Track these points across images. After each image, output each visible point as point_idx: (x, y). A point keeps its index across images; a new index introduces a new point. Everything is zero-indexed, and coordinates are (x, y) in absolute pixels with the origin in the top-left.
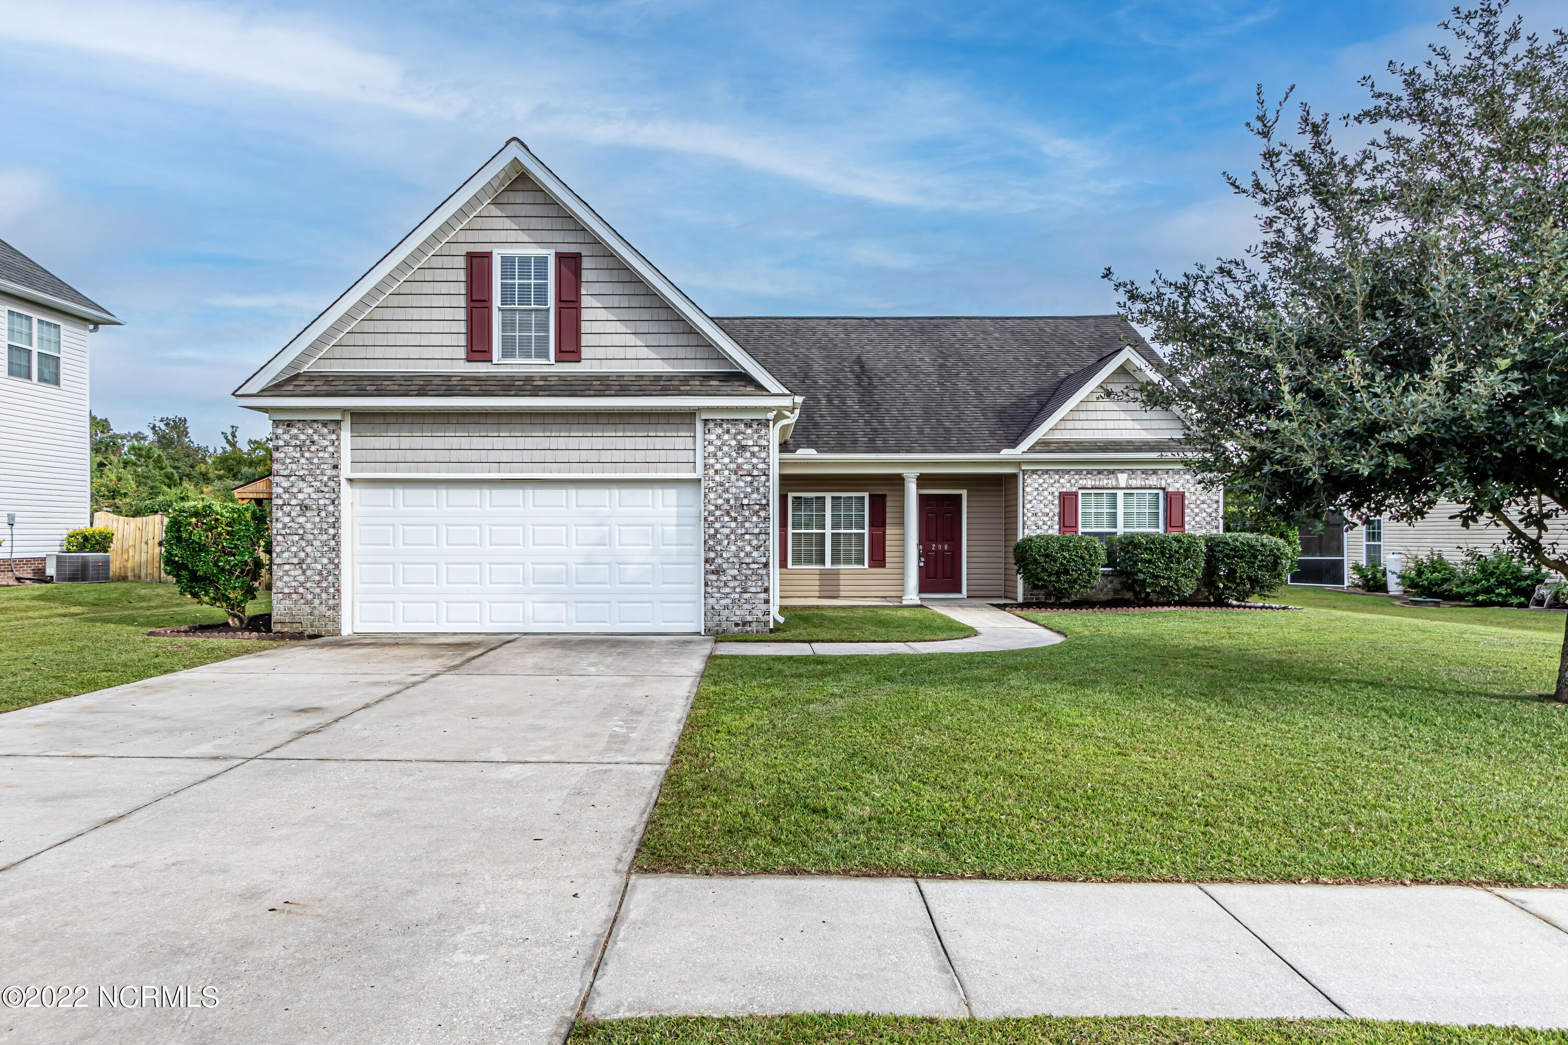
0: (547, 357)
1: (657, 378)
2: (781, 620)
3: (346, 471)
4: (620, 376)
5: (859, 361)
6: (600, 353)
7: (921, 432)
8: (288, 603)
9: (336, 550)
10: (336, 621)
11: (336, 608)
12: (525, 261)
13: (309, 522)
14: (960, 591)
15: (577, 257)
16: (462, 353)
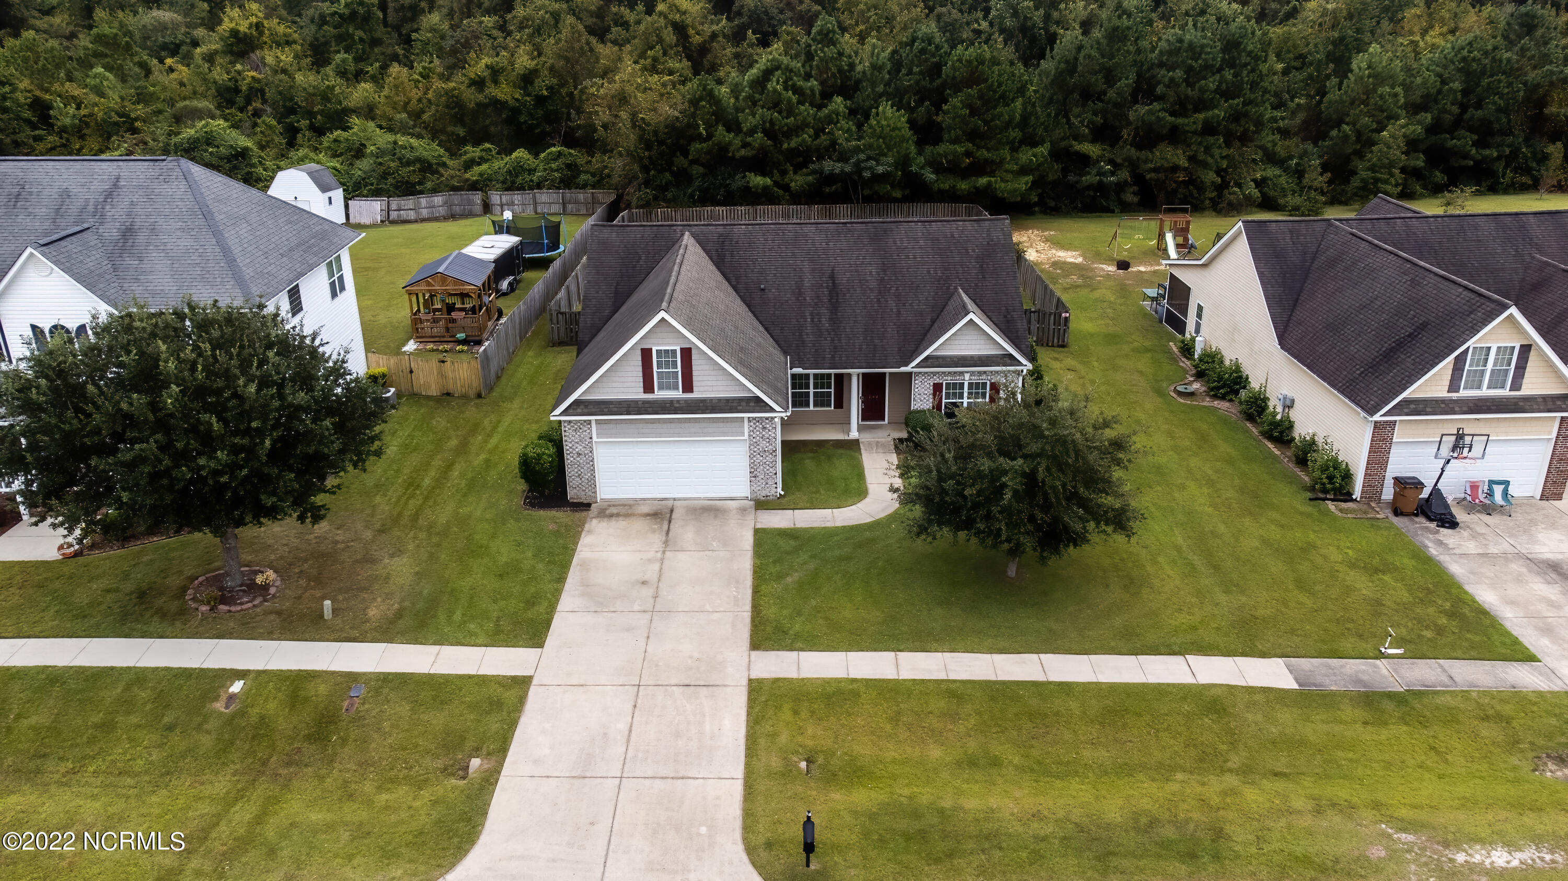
0: (678, 389)
1: (727, 400)
2: (782, 493)
3: (595, 439)
4: (711, 400)
5: (832, 277)
6: (702, 389)
7: (861, 349)
8: (575, 491)
9: (593, 470)
10: (596, 497)
11: (595, 492)
12: (666, 351)
13: (581, 460)
14: (883, 419)
15: (690, 349)
16: (642, 390)
